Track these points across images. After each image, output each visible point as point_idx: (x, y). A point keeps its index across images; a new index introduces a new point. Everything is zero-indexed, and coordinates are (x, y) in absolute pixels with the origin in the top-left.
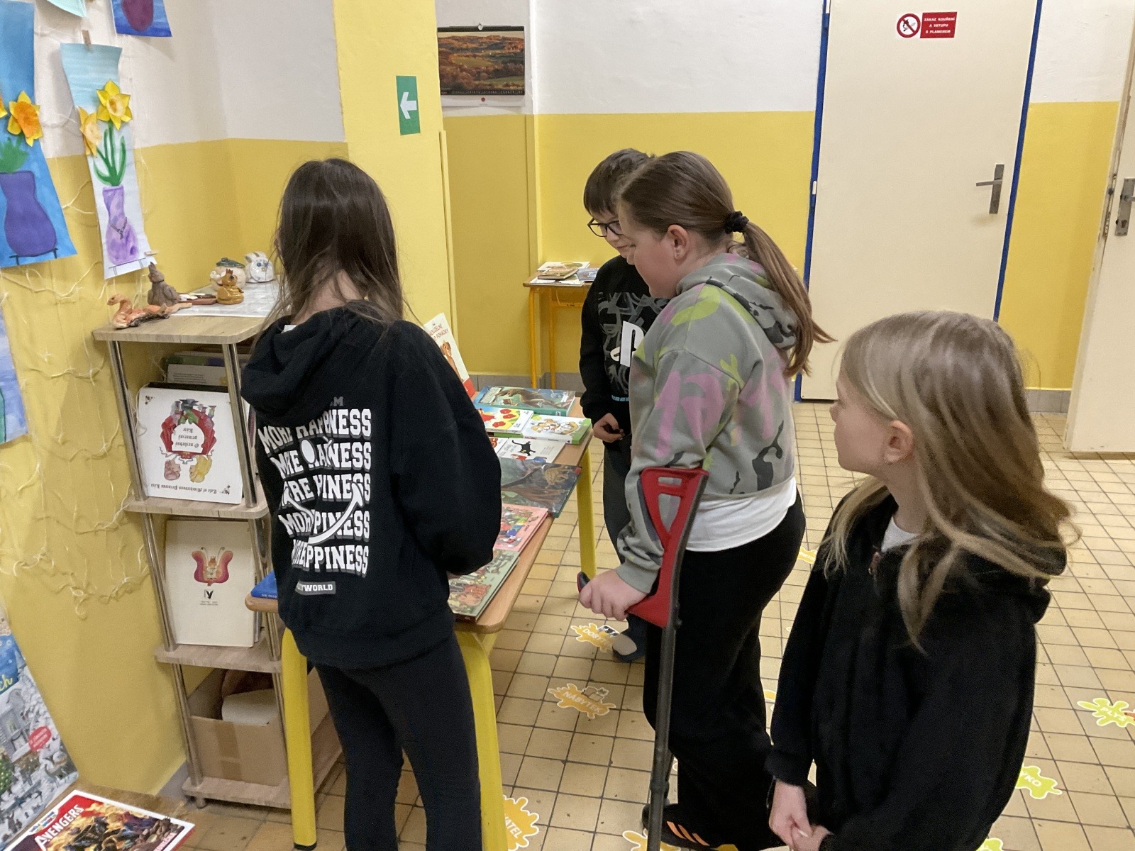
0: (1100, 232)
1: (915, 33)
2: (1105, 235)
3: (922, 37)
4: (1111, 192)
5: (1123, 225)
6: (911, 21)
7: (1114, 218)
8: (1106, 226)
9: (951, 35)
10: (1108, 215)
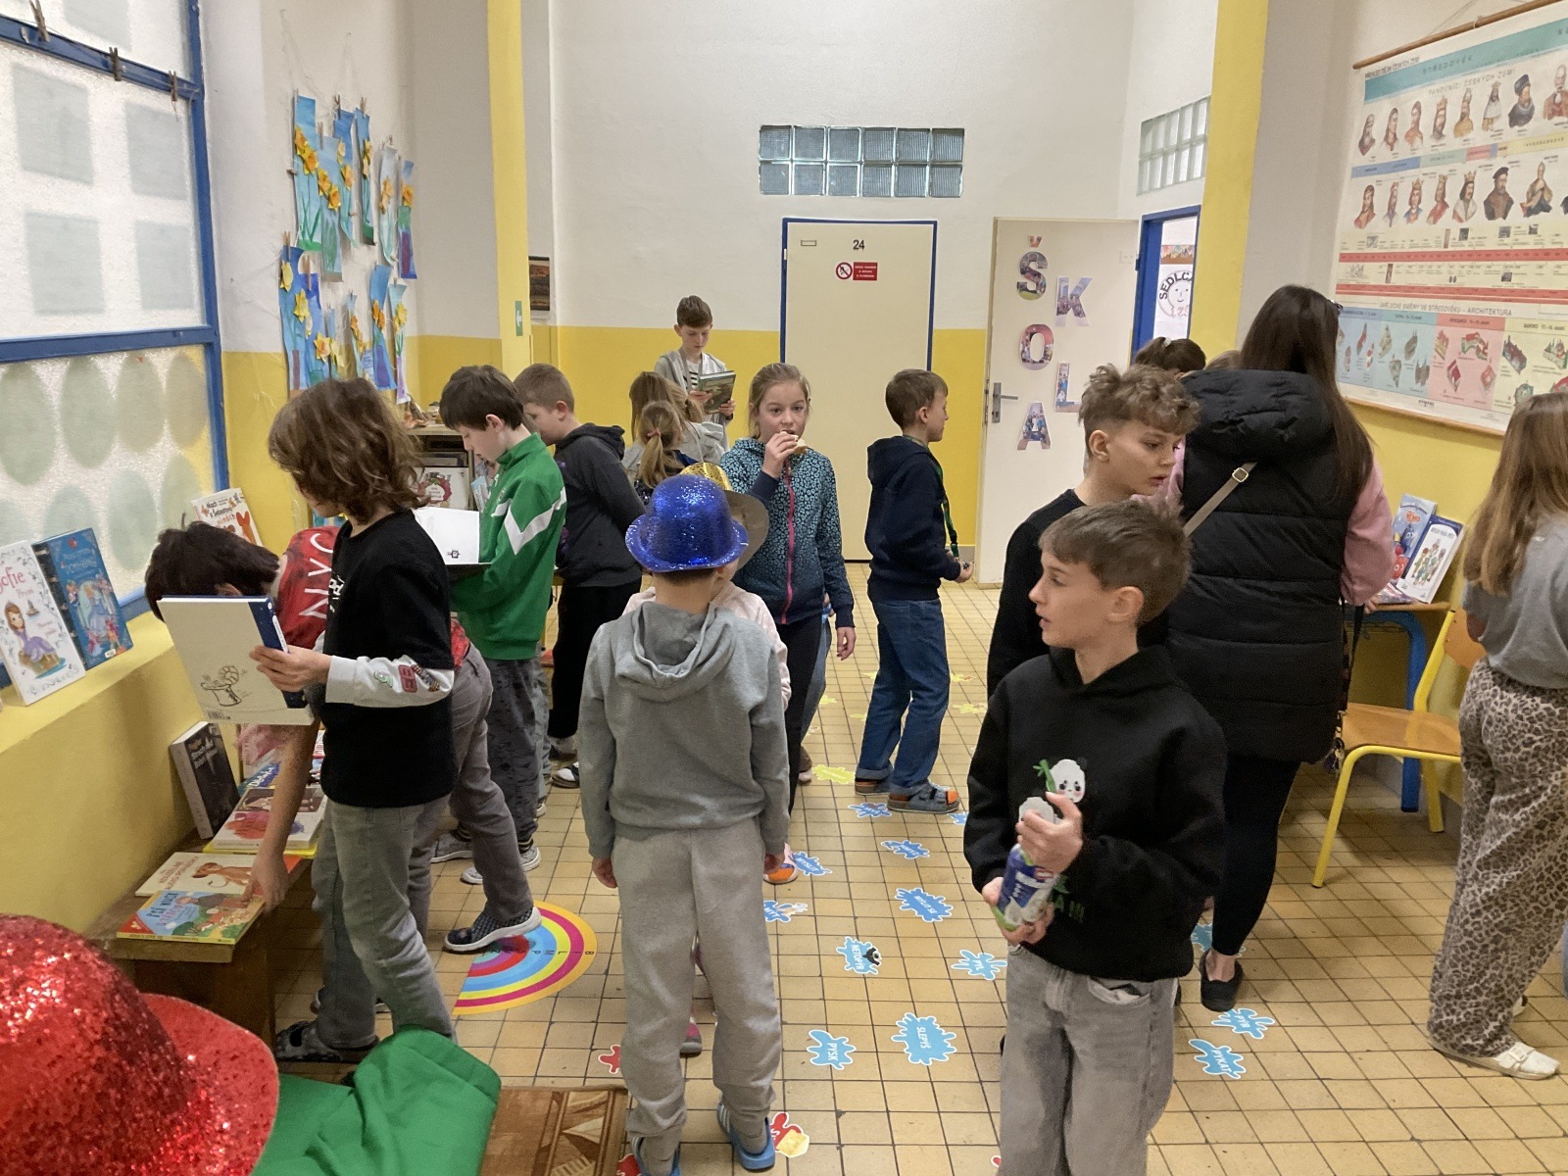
0: (982, 420)
1: (849, 276)
2: (986, 422)
3: (855, 279)
4: (987, 392)
5: (996, 414)
6: (846, 267)
7: (990, 411)
8: (986, 416)
9: (875, 279)
10: (986, 408)
